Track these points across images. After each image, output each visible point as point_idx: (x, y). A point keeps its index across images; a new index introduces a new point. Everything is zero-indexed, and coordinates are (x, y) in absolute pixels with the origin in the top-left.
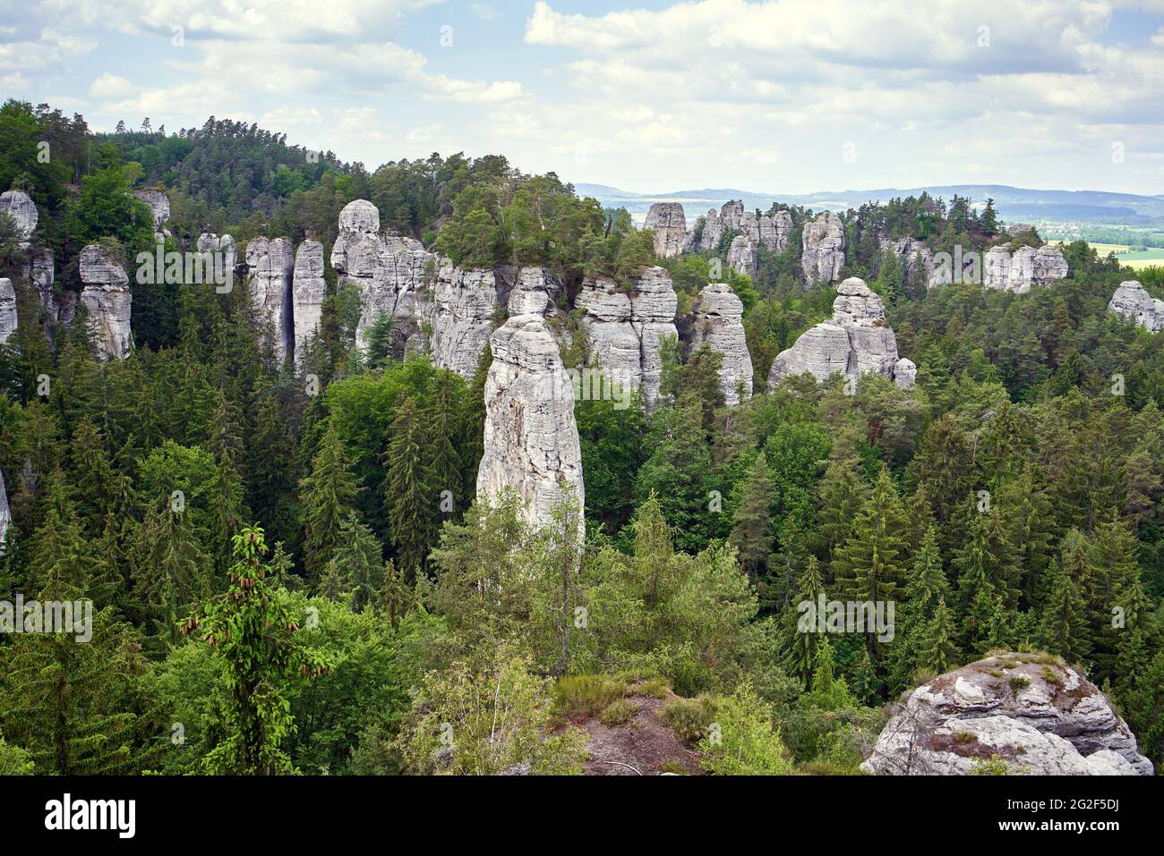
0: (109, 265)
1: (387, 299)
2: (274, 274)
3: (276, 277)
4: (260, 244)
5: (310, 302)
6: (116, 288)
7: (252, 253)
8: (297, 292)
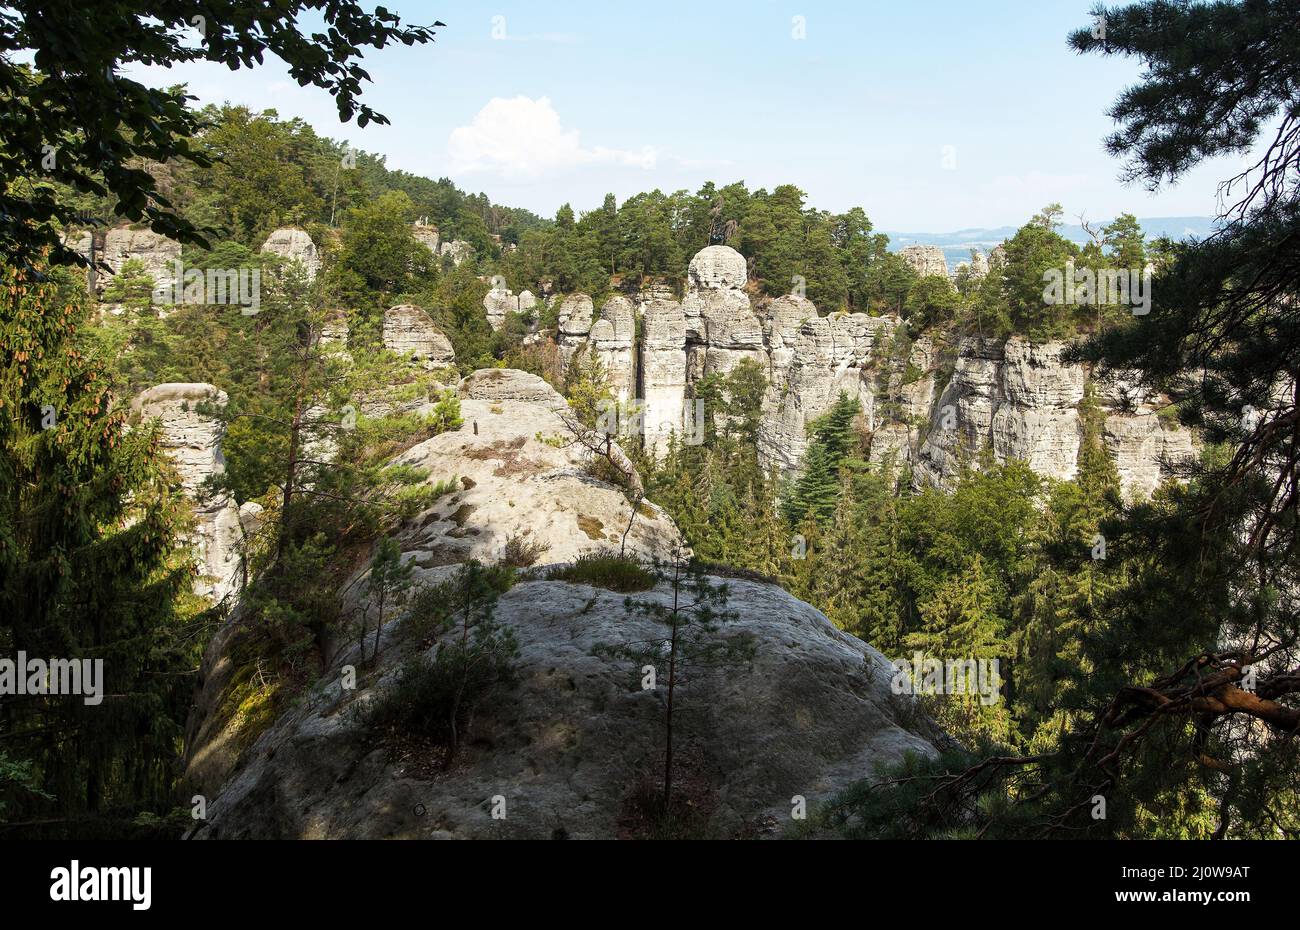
0: (430, 333)
1: (820, 380)
2: (619, 345)
3: (622, 350)
4: (582, 305)
5: (669, 383)
6: (441, 365)
7: (571, 317)
8: (651, 369)
